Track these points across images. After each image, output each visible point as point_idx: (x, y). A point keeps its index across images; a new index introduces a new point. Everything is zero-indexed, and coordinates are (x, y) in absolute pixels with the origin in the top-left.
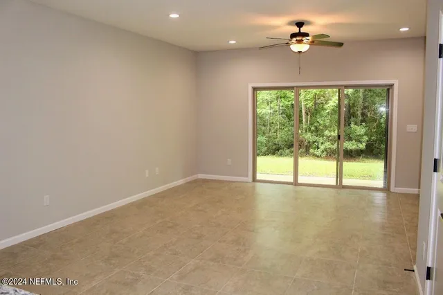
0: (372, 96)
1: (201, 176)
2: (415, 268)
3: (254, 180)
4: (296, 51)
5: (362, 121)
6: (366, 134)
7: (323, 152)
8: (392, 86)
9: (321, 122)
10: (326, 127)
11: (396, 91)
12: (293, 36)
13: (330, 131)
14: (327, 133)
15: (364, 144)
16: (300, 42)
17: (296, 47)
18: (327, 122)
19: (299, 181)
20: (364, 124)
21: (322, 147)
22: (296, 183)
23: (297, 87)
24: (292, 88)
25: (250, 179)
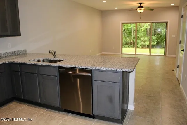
0: (158, 25)
1: (103, 53)
2: (175, 70)
3: (122, 54)
4: (139, 12)
5: (155, 34)
6: (156, 39)
7: (140, 46)
8: (167, 22)
9: (140, 35)
10: (141, 37)
11: (169, 24)
12: (139, 7)
13: (143, 38)
14: (142, 39)
15: (156, 43)
16: (141, 9)
17: (139, 11)
18: (142, 35)
19: (137, 54)
20: (155, 35)
21: (140, 44)
22: (136, 54)
23: (136, 23)
24: (135, 23)
25: (121, 53)
